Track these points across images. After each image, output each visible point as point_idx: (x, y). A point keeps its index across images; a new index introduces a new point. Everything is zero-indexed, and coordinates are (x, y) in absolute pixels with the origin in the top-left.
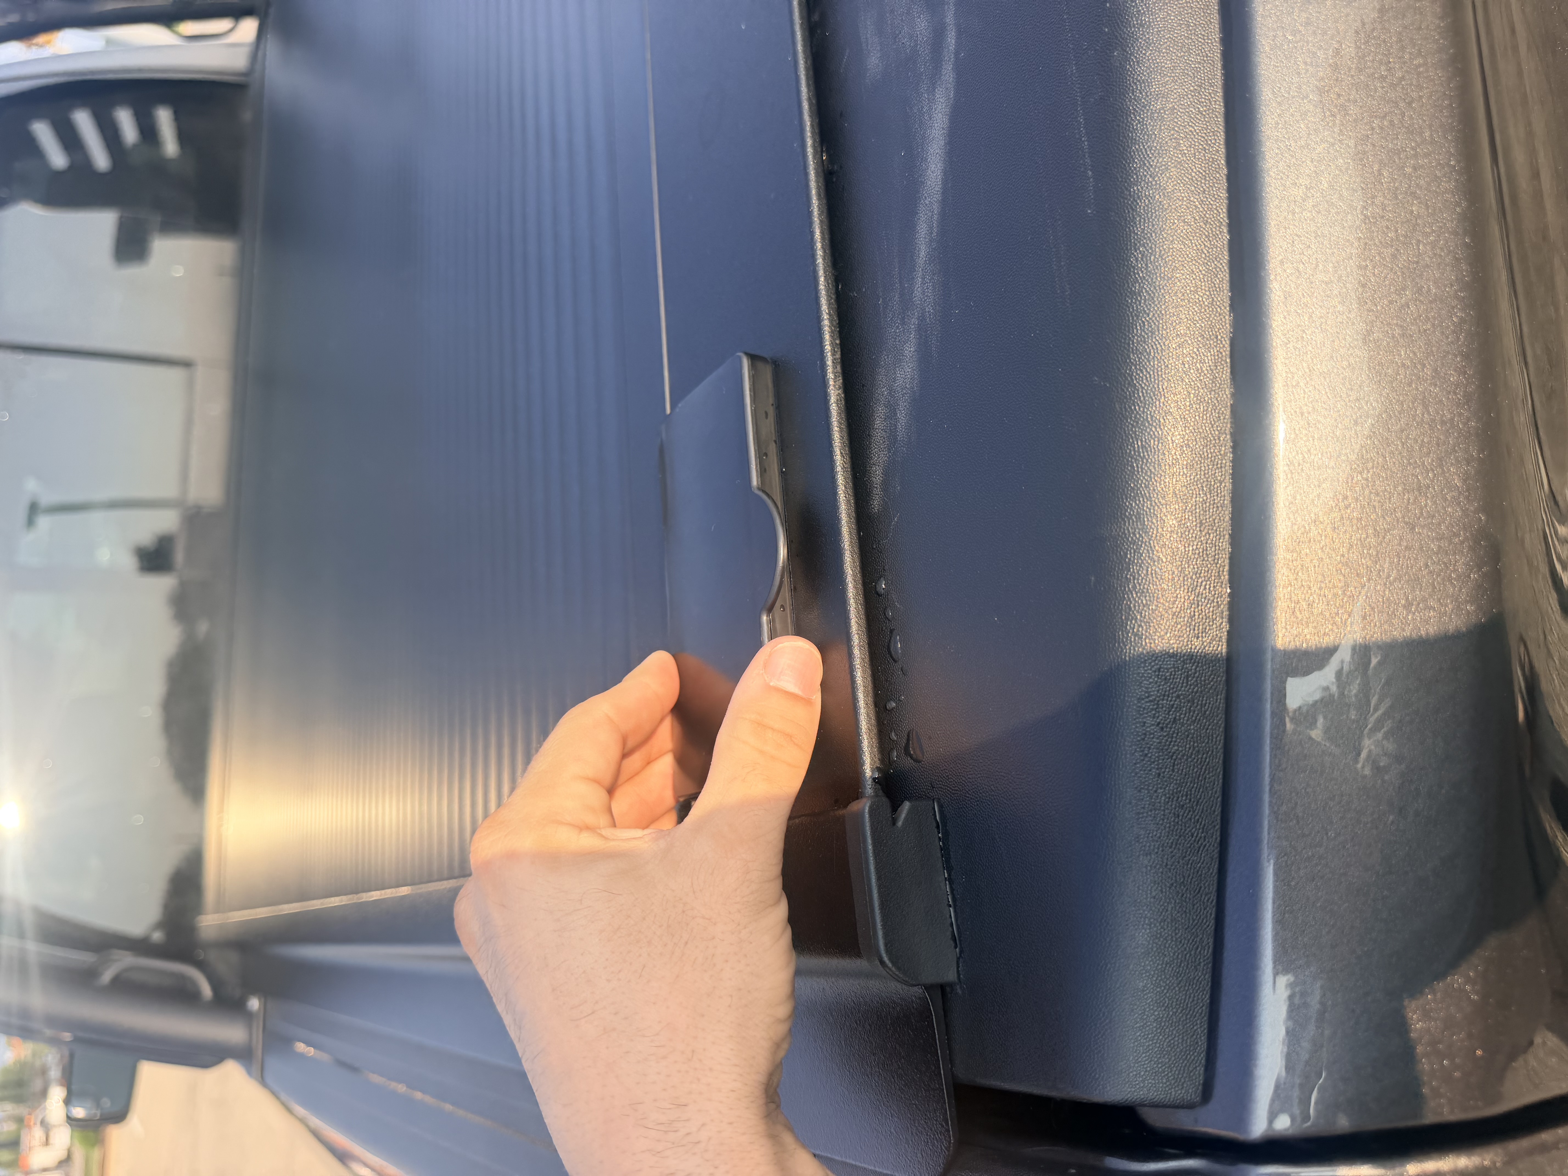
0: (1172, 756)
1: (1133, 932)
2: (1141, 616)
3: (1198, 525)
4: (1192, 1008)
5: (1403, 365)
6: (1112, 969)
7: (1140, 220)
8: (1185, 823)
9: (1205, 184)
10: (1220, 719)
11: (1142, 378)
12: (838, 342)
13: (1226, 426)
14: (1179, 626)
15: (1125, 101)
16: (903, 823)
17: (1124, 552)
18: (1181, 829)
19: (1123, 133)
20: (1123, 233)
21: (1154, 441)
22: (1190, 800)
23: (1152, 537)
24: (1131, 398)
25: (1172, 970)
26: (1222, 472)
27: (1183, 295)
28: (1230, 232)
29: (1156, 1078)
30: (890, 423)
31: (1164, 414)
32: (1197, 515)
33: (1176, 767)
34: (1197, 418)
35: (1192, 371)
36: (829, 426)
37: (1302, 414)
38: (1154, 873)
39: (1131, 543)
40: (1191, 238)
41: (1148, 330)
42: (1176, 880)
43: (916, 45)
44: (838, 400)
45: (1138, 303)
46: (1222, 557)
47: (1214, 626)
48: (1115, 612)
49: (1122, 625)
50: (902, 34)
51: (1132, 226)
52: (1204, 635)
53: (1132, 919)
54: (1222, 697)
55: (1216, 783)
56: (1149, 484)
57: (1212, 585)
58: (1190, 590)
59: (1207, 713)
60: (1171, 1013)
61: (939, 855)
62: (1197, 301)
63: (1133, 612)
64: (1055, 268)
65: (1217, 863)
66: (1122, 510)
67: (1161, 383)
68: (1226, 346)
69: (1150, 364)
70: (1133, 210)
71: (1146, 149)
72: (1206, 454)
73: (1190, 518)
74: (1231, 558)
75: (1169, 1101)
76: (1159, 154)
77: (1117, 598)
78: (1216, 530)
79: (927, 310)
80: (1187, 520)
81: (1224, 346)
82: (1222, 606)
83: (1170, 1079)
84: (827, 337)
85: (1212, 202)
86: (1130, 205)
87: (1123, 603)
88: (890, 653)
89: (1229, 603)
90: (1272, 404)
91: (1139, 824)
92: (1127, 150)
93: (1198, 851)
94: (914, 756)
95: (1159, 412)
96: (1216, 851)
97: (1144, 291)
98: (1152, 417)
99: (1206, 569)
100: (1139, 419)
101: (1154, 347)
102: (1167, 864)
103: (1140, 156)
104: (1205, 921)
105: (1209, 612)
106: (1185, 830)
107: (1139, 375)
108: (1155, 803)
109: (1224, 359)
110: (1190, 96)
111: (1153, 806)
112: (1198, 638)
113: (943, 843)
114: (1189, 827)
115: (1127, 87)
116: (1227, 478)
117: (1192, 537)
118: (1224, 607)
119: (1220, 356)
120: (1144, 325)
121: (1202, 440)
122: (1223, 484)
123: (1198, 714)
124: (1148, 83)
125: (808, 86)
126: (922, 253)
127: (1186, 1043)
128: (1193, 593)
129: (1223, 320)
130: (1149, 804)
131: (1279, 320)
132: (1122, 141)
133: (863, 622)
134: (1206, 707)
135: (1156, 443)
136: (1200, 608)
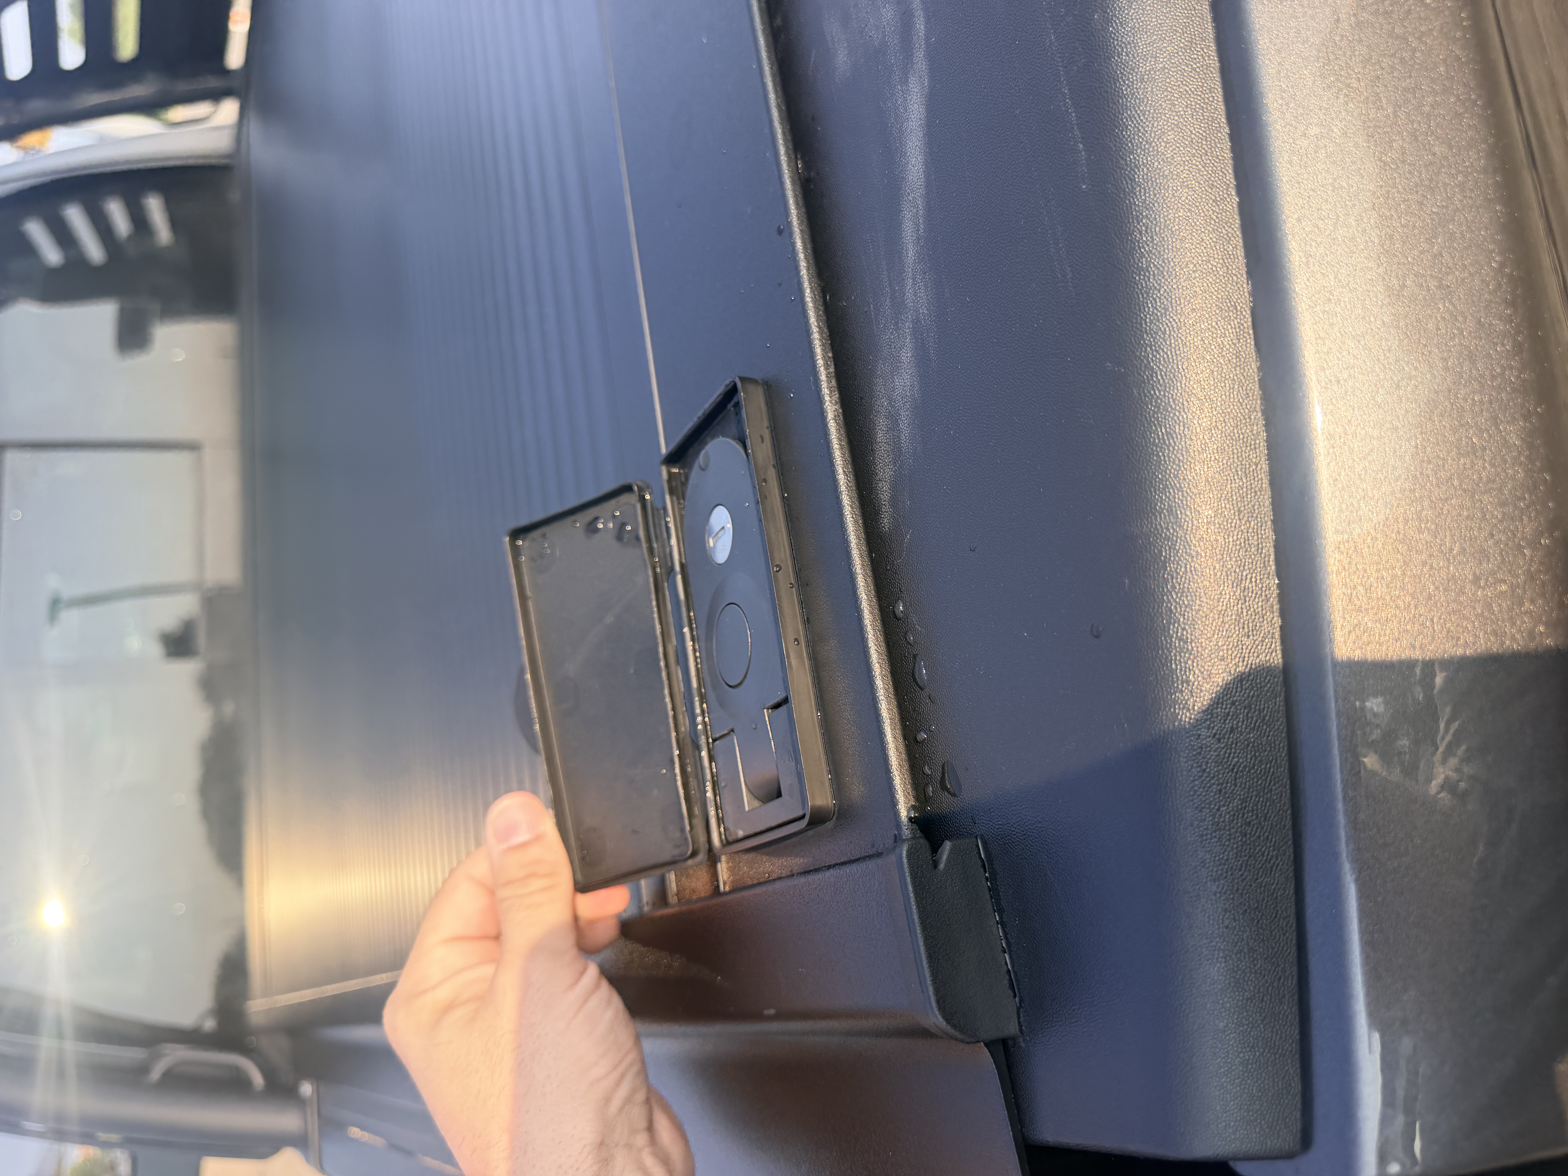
0: (1233, 769)
1: (1207, 967)
2: (1184, 618)
3: (1237, 514)
4: (1281, 1047)
5: (1443, 318)
6: (1188, 1010)
7: (1140, 190)
8: (1254, 841)
9: (1206, 145)
10: (1280, 723)
11: (1160, 359)
12: (830, 355)
13: (1256, 403)
14: (1227, 626)
15: (1111, 65)
16: (945, 865)
17: (1158, 549)
18: (1250, 849)
19: (1112, 99)
20: (1123, 205)
21: (1179, 425)
22: (1257, 816)
23: (1187, 530)
24: (1149, 382)
25: (1254, 1006)
26: (1256, 453)
27: (1195, 266)
28: (1239, 193)
29: (1248, 1127)
30: (893, 435)
31: (1187, 396)
32: (1235, 502)
33: (1238, 780)
34: (1224, 397)
35: (1213, 347)
36: (829, 444)
37: (1338, 382)
38: (1224, 900)
39: (1165, 539)
40: (1198, 204)
41: (1160, 307)
42: (1249, 905)
43: (884, 37)
44: (835, 416)
45: (1146, 279)
46: (1266, 546)
47: (1265, 622)
48: (1155, 615)
49: (1164, 630)
50: (869, 26)
51: (1132, 197)
52: (1255, 633)
53: (1205, 953)
54: (1280, 700)
55: (1284, 794)
56: (1178, 473)
57: (1258, 578)
58: (1235, 585)
59: (1267, 718)
60: (1257, 1054)
61: (988, 897)
62: (1211, 271)
63: (1175, 615)
64: (1053, 250)
65: (1293, 882)
66: (1151, 504)
67: (1180, 363)
68: (1247, 316)
69: (1166, 344)
70: (1130, 179)
71: (1138, 115)
72: (1237, 435)
73: (1227, 506)
74: (1275, 547)
75: (1265, 1151)
76: (1153, 118)
77: (1155, 601)
78: (1257, 517)
79: (921, 311)
80: (1224, 509)
81: (1244, 317)
82: (1271, 599)
83: (1264, 1127)
84: (818, 350)
85: (1216, 164)
86: (1128, 175)
87: (1163, 605)
88: (915, 680)
89: (1279, 595)
90: (1304, 374)
91: (1203, 847)
92: (1118, 117)
93: (1271, 871)
94: (951, 790)
95: (1181, 394)
96: (1290, 870)
97: (1152, 266)
98: (1174, 401)
99: (1250, 561)
100: (1160, 404)
101: (1169, 324)
102: (1238, 890)
103: (1133, 122)
104: (1285, 948)
105: (1258, 608)
106: (1255, 850)
107: (1155, 356)
108: (1218, 823)
109: (1246, 330)
110: (1180, 54)
111: (1218, 825)
112: (1249, 636)
113: (991, 883)
114: (1258, 846)
115: (1111, 50)
116: (1263, 459)
117: (1231, 527)
118: (1274, 600)
119: (1242, 327)
120: (1156, 302)
121: (1231, 420)
122: (1259, 466)
123: (1257, 721)
124: (1134, 43)
125: (776, 92)
126: (911, 253)
127: (1278, 1086)
128: (1239, 588)
129: (1241, 289)
130: (1213, 824)
131: (1302, 283)
132: (1112, 108)
133: (883, 649)
134: (1265, 712)
135: (1182, 428)
136: (1247, 604)
